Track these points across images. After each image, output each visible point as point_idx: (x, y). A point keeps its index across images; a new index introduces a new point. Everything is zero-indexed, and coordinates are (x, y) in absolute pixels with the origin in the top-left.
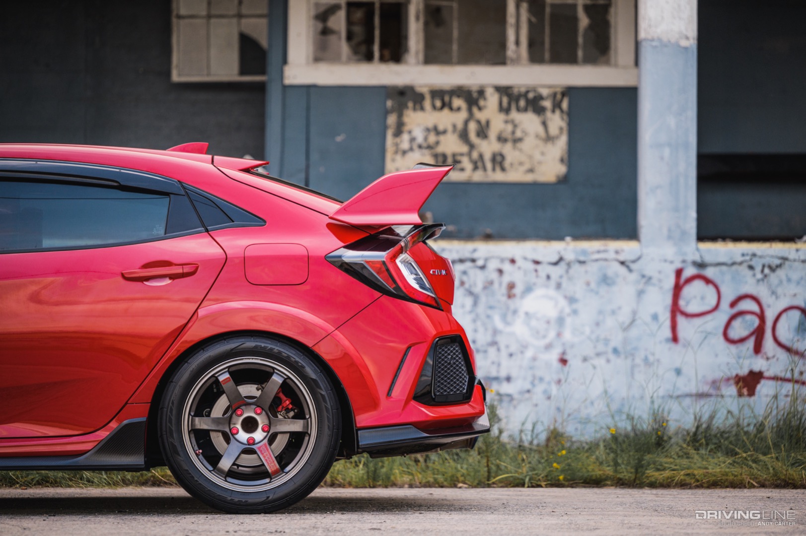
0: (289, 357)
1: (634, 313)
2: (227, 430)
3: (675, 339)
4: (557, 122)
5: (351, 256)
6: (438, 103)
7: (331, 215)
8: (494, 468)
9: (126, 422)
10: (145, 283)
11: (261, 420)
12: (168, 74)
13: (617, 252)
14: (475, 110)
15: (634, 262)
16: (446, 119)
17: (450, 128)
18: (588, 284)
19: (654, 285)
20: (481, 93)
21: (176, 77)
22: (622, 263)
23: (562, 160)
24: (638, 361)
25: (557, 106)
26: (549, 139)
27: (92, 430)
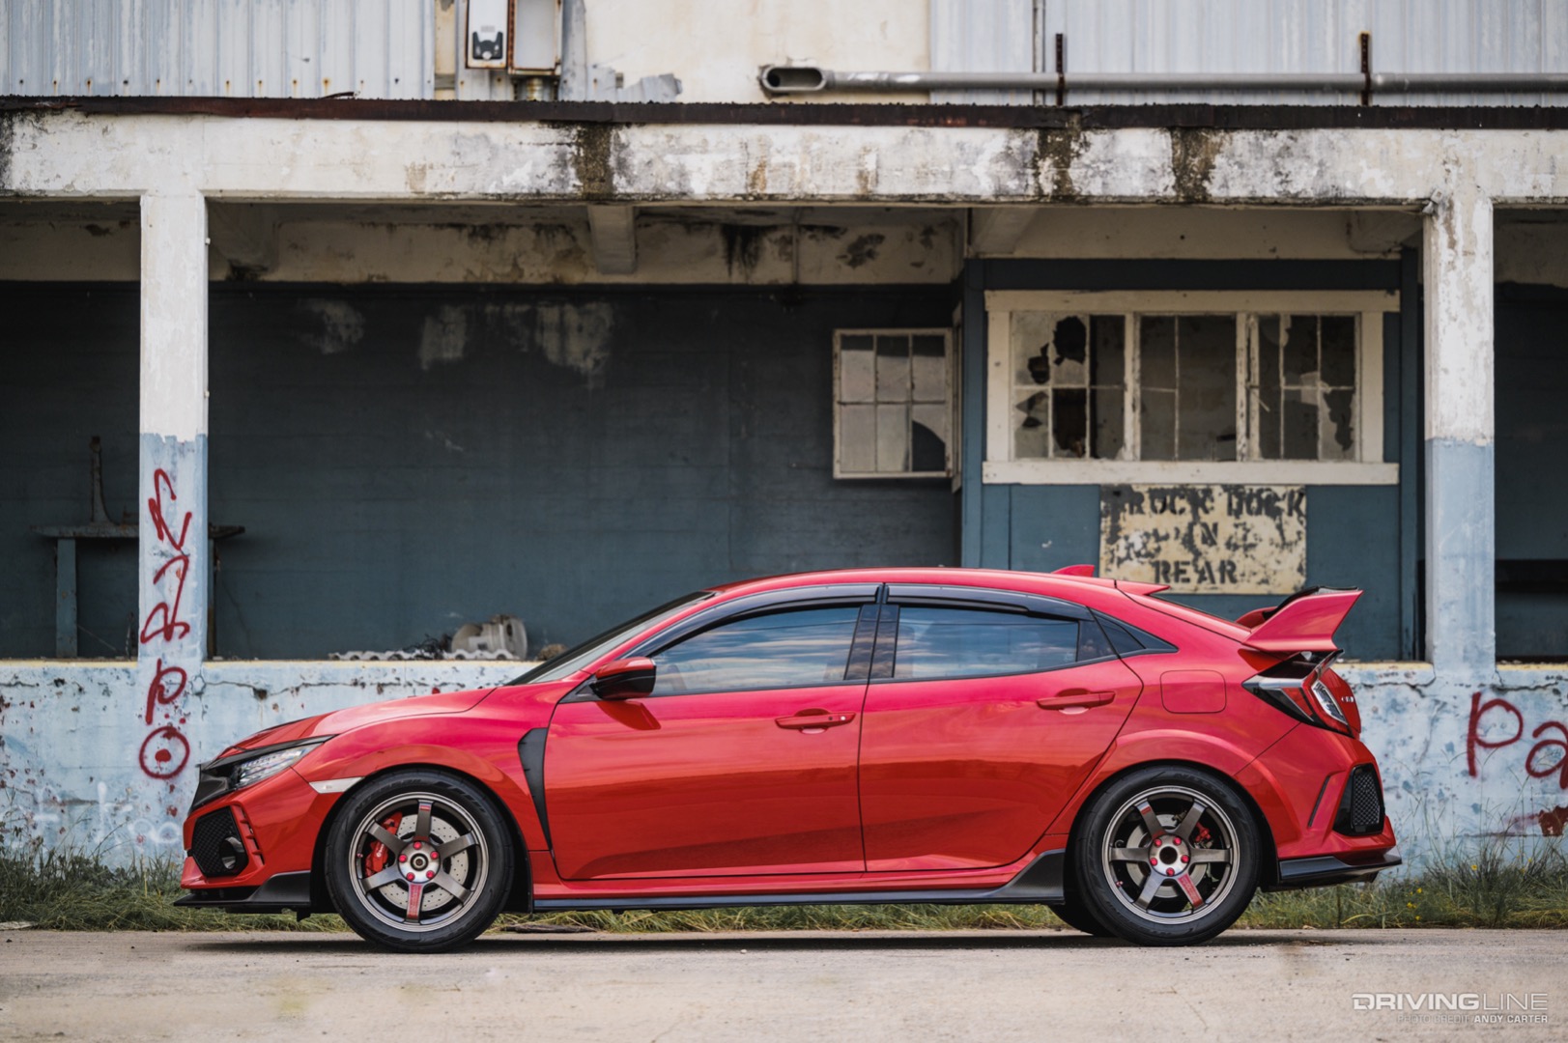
0: (1210, 786)
1: (1427, 743)
2: (1147, 861)
3: (1472, 772)
4: (1294, 525)
5: (1267, 682)
6: (1159, 505)
7: (1243, 641)
8: (1345, 909)
9: (1042, 855)
10: (1061, 711)
11: (1181, 851)
12: (829, 469)
13: (1407, 675)
14: (1201, 511)
15: (1426, 686)
16: (1166, 523)
17: (1173, 534)
18: (1375, 711)
19: (1448, 712)
20: (1208, 492)
21: (838, 474)
22: (1413, 687)
23: (1300, 569)
24: (1431, 796)
25: (1294, 507)
26: (1285, 545)
27: (1010, 861)
